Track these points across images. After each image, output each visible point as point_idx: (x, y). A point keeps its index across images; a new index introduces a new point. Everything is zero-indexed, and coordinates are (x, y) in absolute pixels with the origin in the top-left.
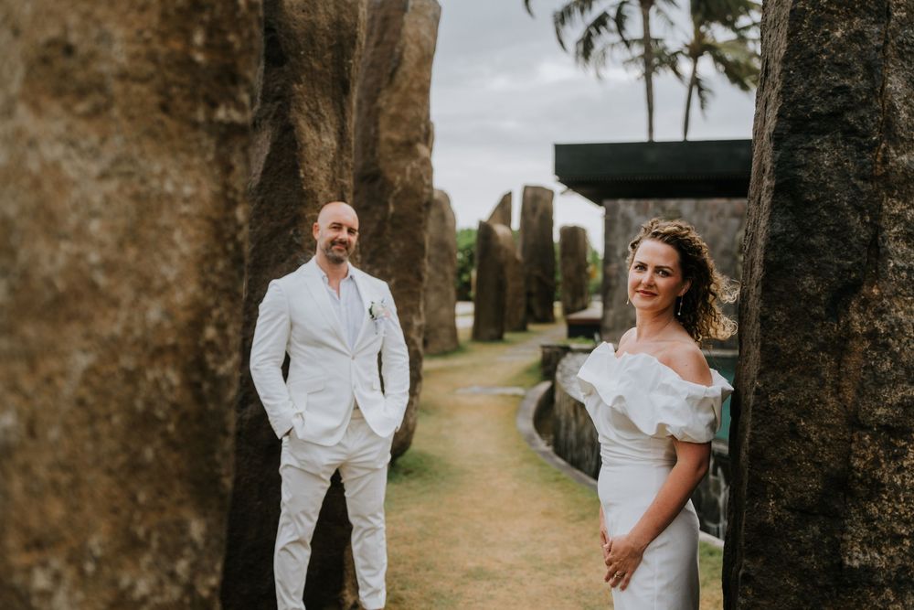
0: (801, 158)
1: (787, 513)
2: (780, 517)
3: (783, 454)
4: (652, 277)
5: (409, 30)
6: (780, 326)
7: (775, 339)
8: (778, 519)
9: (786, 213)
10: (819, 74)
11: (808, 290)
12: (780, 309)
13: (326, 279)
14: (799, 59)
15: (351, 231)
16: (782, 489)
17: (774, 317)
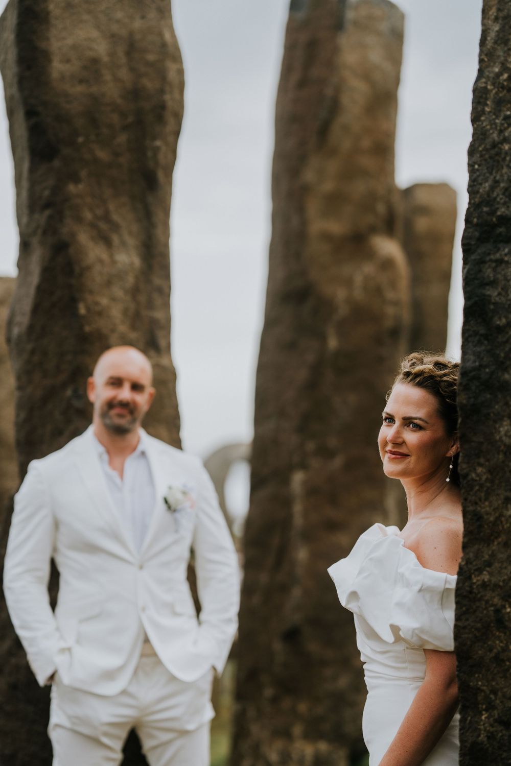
0: (489, 273)
1: (500, 728)
2: (492, 733)
3: (491, 651)
4: (398, 433)
5: (349, 57)
6: (481, 486)
7: (476, 503)
8: (491, 737)
9: (480, 343)
10: (502, 168)
11: (504, 438)
12: (481, 465)
13: (106, 457)
14: (483, 150)
15: (136, 387)
16: (492, 696)
17: (473, 475)
